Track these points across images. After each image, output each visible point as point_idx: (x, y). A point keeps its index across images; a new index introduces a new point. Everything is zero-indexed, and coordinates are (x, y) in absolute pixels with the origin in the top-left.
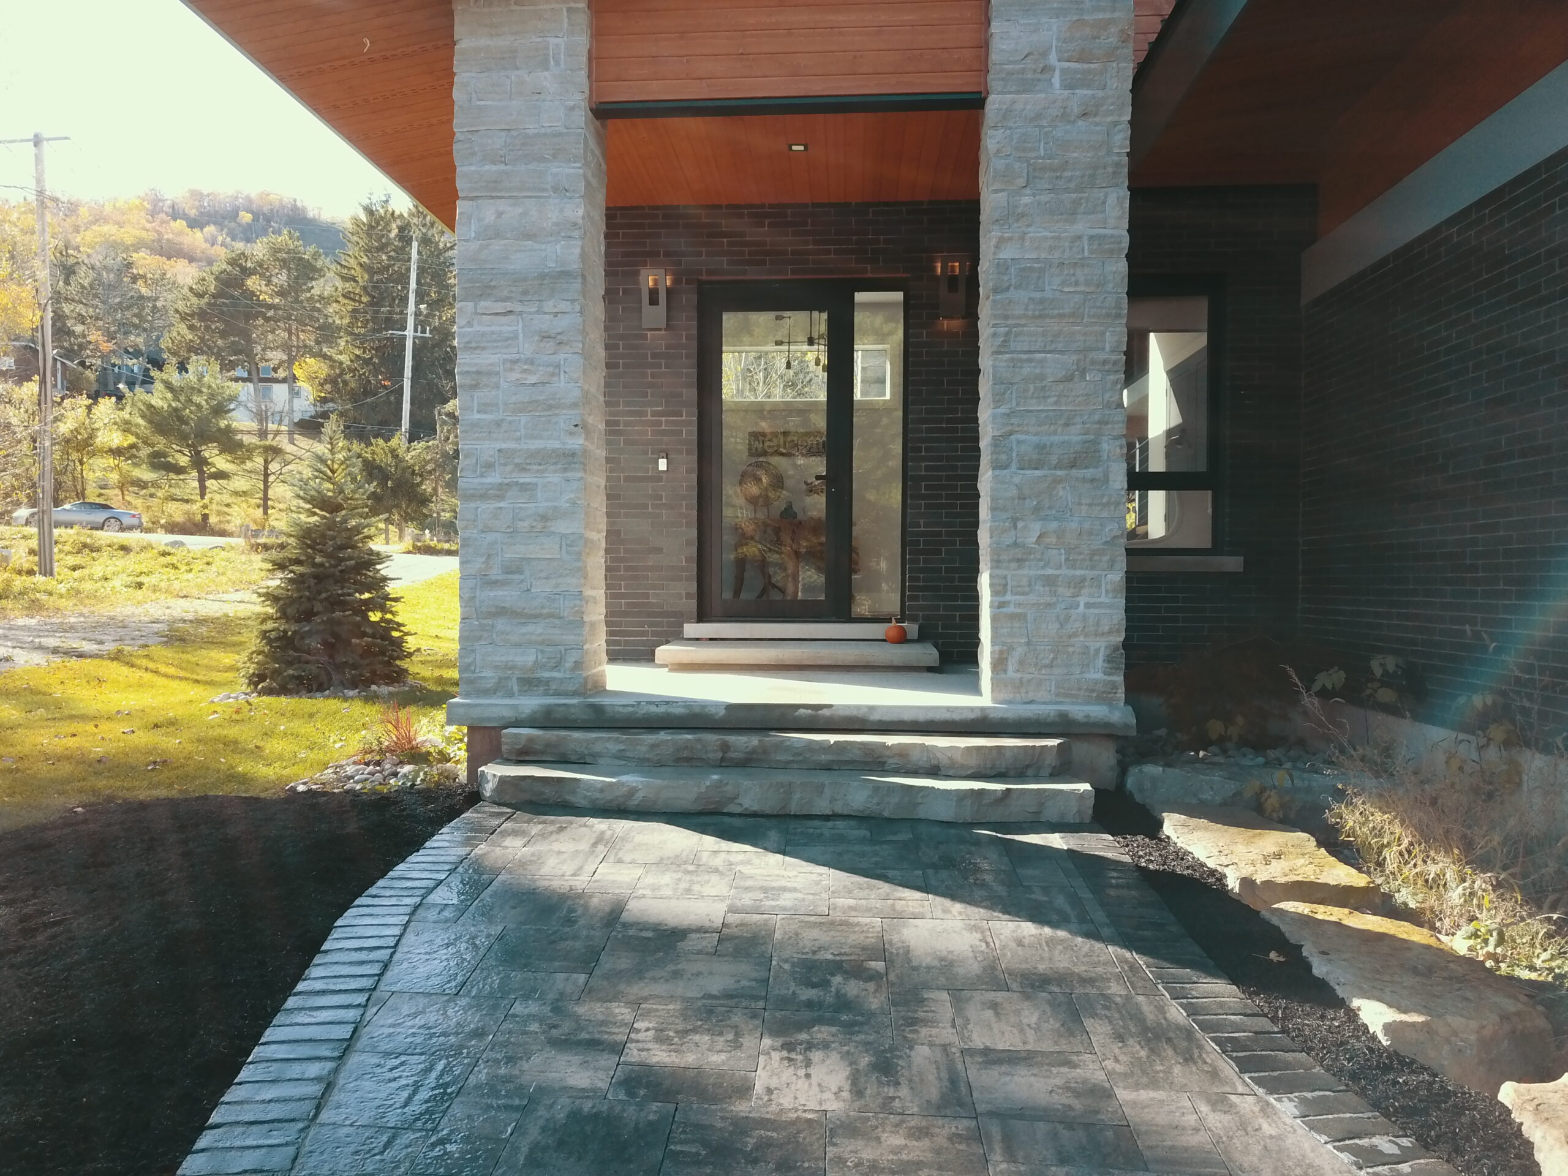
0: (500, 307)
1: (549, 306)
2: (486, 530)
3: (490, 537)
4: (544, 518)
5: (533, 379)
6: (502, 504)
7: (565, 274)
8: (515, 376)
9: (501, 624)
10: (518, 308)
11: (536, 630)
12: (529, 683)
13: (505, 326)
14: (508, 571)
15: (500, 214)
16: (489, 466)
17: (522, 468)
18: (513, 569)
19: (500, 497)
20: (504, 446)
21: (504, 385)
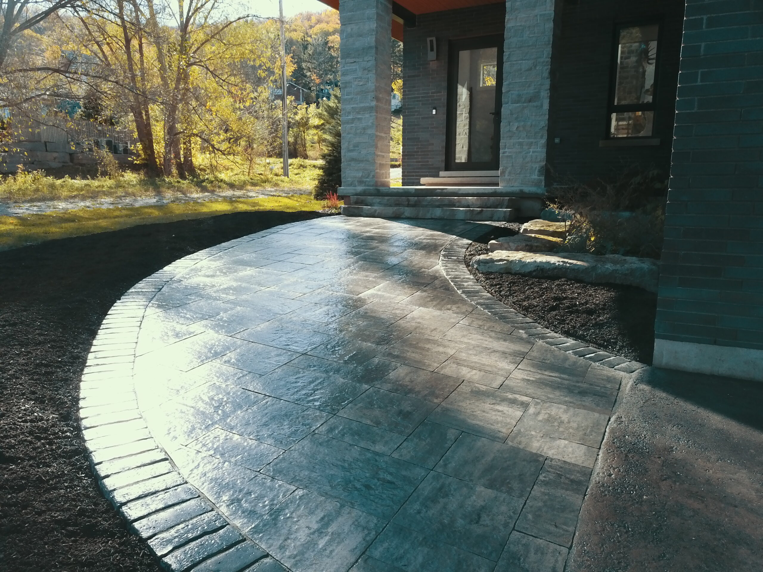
0: (352, 60)
1: (366, 59)
2: (349, 133)
3: (350, 136)
4: (364, 129)
5: (361, 83)
6: (353, 125)
7: (371, 47)
8: (356, 83)
9: (353, 164)
10: (357, 60)
11: (362, 165)
12: (361, 182)
13: (354, 67)
14: (354, 146)
15: (352, 29)
16: (349, 113)
17: (358, 113)
18: (356, 146)
19: (352, 123)
20: (353, 106)
21: (353, 86)
